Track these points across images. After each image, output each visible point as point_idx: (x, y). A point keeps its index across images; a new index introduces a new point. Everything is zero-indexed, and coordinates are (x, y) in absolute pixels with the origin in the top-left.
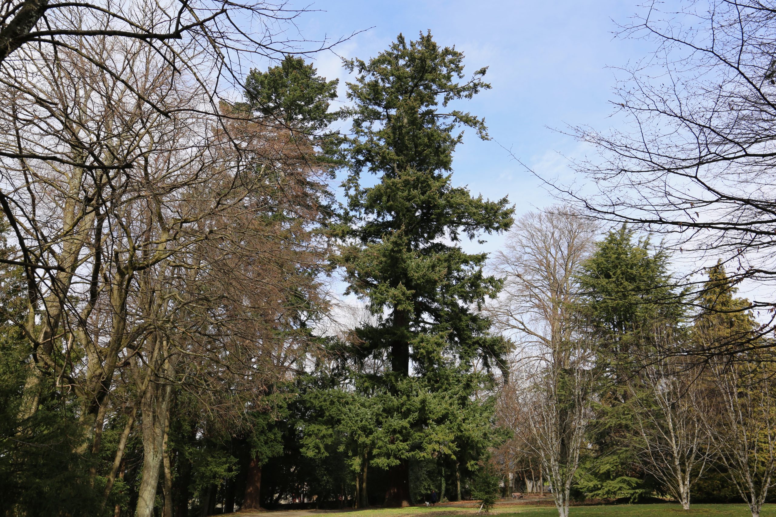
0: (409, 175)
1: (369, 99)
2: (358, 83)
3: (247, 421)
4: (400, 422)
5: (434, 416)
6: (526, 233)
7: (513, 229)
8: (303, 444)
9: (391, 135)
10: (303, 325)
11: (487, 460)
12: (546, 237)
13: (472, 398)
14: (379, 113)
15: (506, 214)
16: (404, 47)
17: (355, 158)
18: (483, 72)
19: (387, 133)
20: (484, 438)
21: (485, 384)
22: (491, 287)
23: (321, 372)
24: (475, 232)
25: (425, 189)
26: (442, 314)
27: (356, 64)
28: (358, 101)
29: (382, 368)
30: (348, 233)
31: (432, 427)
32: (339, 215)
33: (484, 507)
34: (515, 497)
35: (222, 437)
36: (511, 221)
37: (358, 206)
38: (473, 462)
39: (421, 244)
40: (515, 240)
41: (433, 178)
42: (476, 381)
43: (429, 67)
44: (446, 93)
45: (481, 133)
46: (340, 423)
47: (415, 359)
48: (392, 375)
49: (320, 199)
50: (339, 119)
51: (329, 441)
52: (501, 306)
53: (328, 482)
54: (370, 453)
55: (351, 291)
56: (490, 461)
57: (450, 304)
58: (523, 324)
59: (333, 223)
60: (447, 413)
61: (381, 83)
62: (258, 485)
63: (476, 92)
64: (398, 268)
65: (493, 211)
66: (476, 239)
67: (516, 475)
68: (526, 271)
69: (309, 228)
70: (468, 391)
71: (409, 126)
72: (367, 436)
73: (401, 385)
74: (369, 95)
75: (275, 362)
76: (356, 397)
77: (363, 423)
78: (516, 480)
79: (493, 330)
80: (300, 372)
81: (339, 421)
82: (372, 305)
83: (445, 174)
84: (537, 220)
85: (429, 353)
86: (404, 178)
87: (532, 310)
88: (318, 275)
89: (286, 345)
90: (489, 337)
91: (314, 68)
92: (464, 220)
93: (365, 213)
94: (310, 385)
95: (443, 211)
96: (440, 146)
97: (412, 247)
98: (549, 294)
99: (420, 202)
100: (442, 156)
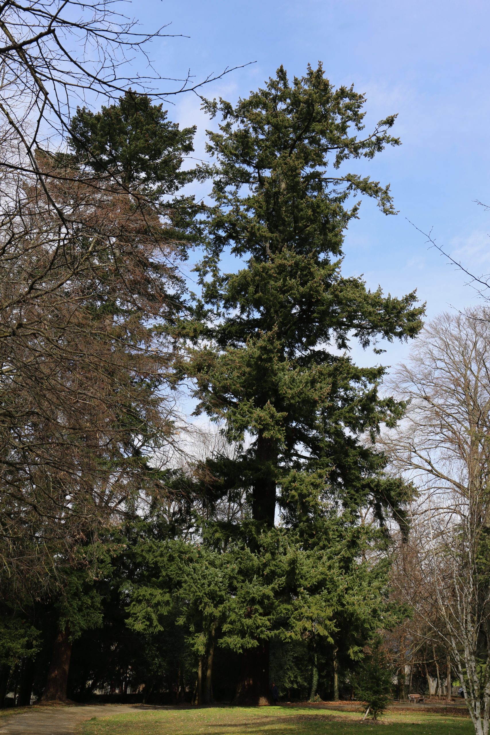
0: (285, 259)
1: (235, 155)
2: (221, 133)
3: (56, 579)
4: (261, 588)
5: (306, 583)
6: (440, 342)
7: (422, 335)
8: (129, 613)
9: (264, 203)
10: (137, 452)
11: (377, 648)
12: (465, 348)
13: (358, 561)
14: (249, 175)
15: (413, 315)
16: (285, 84)
17: (215, 234)
18: (390, 122)
19: (257, 201)
20: (373, 617)
21: (376, 541)
22: (389, 412)
23: (158, 516)
24: (370, 338)
25: (306, 279)
26: (322, 445)
27: (219, 106)
28: (221, 157)
29: (239, 515)
30: (201, 332)
31: (303, 598)
32: (190, 309)
33: (370, 713)
34: (412, 700)
35: (21, 600)
36: (420, 325)
37: (215, 297)
38: (356, 648)
39: (297, 351)
40: (424, 350)
41: (318, 263)
42: (364, 537)
43: (318, 113)
44: (339, 150)
45: (384, 205)
46: (181, 587)
47: (283, 504)
48: (253, 524)
49: (166, 287)
50: (195, 180)
51: (164, 611)
52: (401, 438)
53: (160, 666)
54: (219, 629)
55: (202, 410)
56: (381, 648)
57: (333, 433)
58: (430, 463)
59: (182, 319)
60: (325, 580)
61: (253, 135)
62: (66, 667)
63: (380, 149)
64: (266, 381)
65: (395, 311)
66: (370, 348)
67: (415, 669)
68: (437, 392)
69: (149, 324)
70: (353, 551)
71: (288, 193)
72: (216, 606)
73: (265, 538)
74: (236, 148)
75: (97, 501)
76: (203, 553)
77: (212, 587)
78: (414, 676)
79: (388, 469)
80: (130, 516)
81: (179, 584)
82: (230, 430)
83: (333, 259)
84: (454, 324)
85: (302, 496)
86: (278, 261)
87: (443, 445)
88: (160, 387)
89: (112, 480)
90: (383, 479)
91: (163, 110)
92: (355, 322)
93: (225, 307)
94: (143, 534)
95: (328, 308)
96: (327, 222)
97: (286, 355)
98: (467, 424)
99: (298, 296)
100: (330, 235)
